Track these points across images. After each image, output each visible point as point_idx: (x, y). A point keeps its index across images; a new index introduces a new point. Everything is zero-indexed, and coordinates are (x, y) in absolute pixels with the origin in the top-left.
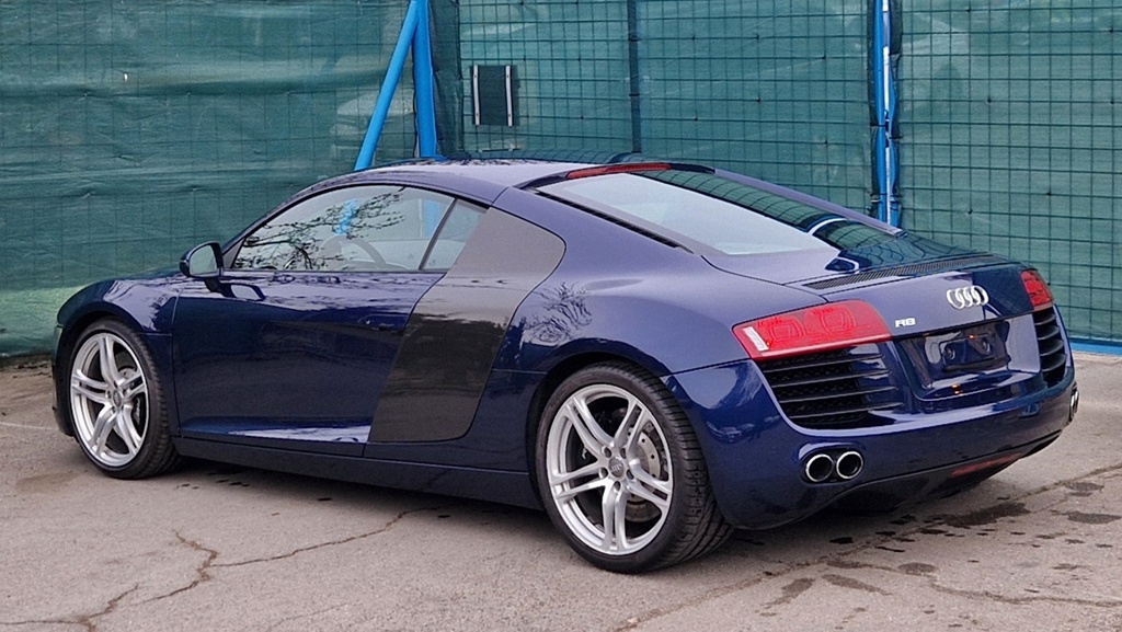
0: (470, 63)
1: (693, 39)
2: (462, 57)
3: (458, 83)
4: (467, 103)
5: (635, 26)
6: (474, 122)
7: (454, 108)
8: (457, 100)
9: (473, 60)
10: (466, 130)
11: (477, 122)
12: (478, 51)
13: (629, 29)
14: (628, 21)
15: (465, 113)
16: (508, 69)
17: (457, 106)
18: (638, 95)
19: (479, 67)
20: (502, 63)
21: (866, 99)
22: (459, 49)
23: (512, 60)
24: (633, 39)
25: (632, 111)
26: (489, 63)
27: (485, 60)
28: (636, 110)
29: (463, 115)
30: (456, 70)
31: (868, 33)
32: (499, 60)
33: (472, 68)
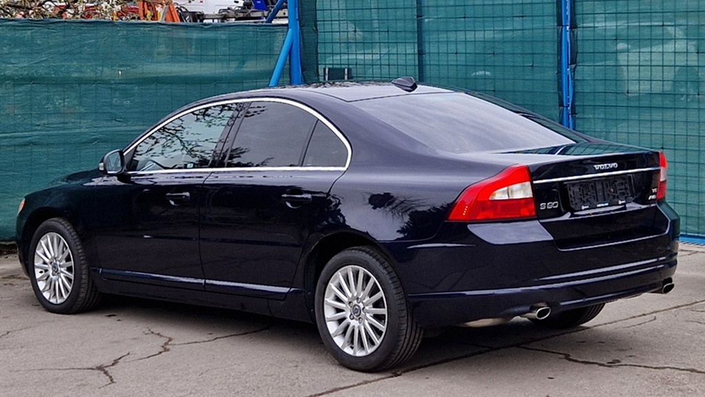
1: (456, 53)
2: (319, 63)
3: (316, 78)
5: (421, 46)
9: (325, 64)
12: (329, 60)
13: (418, 47)
14: (418, 43)
16: (346, 70)
19: (329, 69)
20: (343, 66)
22: (317, 58)
23: (348, 65)
24: (421, 53)
26: (335, 66)
30: (315, 71)
31: (558, 52)
32: (341, 64)
33: (325, 69)
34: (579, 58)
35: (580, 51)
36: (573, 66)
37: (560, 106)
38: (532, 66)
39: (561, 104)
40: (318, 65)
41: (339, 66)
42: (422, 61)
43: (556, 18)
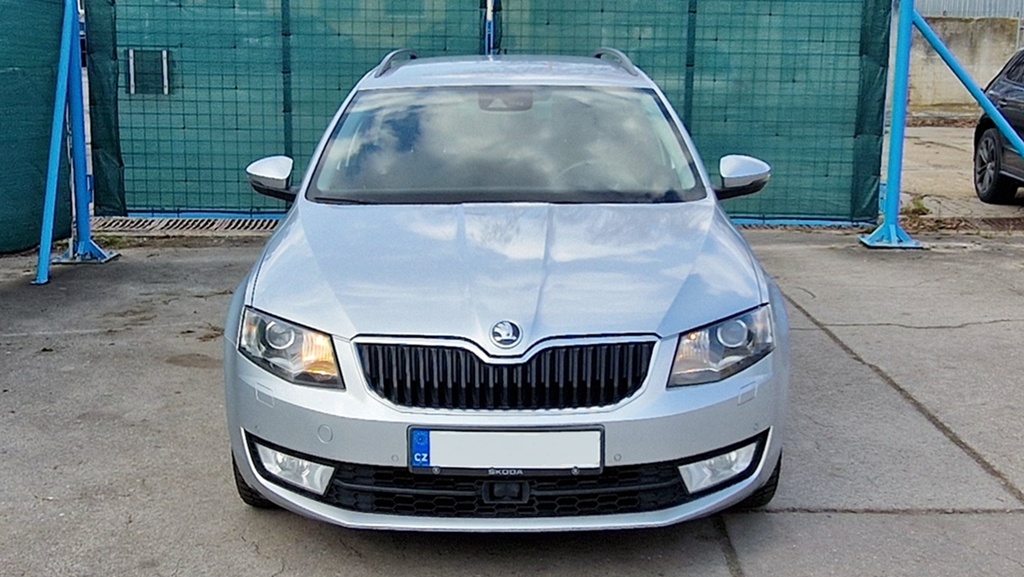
0: (126, 48)
2: (118, 43)
3: (113, 62)
4: (122, 78)
5: (288, 25)
6: (128, 91)
7: (109, 81)
8: (113, 76)
9: (128, 46)
10: (119, 97)
11: (133, 91)
12: (134, 40)
13: (283, 27)
14: (282, 22)
15: (119, 84)
16: (165, 53)
17: (112, 79)
18: (290, 72)
19: (135, 51)
20: (159, 49)
22: (114, 39)
23: (168, 46)
24: (286, 34)
25: (284, 83)
26: (144, 49)
27: (141, 46)
28: (287, 83)
29: (117, 87)
30: (111, 53)
32: (155, 46)
33: (127, 52)
40: (115, 46)
41: (152, 49)
42: (289, 43)
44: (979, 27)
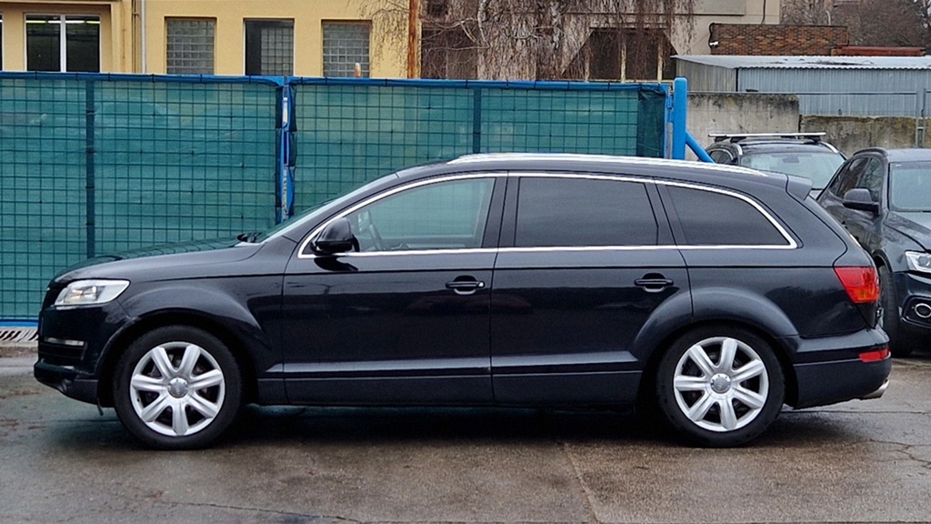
1: (141, 153)
5: (92, 143)
13: (87, 145)
14: (87, 140)
18: (93, 187)
21: (274, 191)
24: (90, 152)
25: (88, 197)
28: (91, 197)
31: (276, 152)
34: (298, 160)
35: (299, 153)
36: (292, 168)
37: (276, 206)
38: (243, 167)
39: (279, 204)
42: (93, 160)
43: (274, 121)
44: (878, 126)
